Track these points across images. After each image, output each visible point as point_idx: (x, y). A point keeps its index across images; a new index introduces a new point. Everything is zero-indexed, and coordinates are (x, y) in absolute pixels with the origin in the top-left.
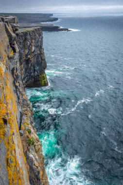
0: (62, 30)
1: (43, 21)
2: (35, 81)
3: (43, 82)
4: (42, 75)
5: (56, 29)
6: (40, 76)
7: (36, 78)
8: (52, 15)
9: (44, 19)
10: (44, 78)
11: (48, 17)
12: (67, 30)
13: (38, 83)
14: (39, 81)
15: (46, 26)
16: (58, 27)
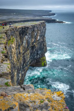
1: (44, 16)
2: (37, 62)
3: (43, 64)
4: (43, 58)
5: (54, 21)
6: (41, 58)
7: (38, 60)
8: (51, 11)
9: (44, 14)
11: (48, 13)
12: (62, 22)
13: (39, 63)
14: (40, 62)
15: (47, 19)
16: (55, 20)
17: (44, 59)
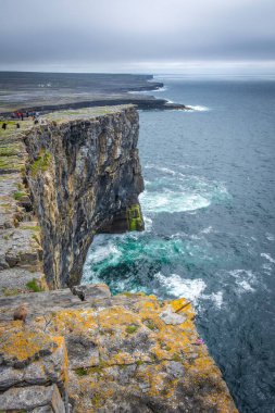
0: (172, 107)
1: (133, 90)
2: (115, 221)
3: (133, 224)
4: (133, 209)
5: (160, 105)
6: (128, 209)
7: (120, 215)
8: (151, 77)
9: (134, 85)
10: (136, 214)
12: (183, 107)
13: (122, 224)
14: (125, 220)
15: (140, 98)
16: (163, 102)
17: (136, 211)
